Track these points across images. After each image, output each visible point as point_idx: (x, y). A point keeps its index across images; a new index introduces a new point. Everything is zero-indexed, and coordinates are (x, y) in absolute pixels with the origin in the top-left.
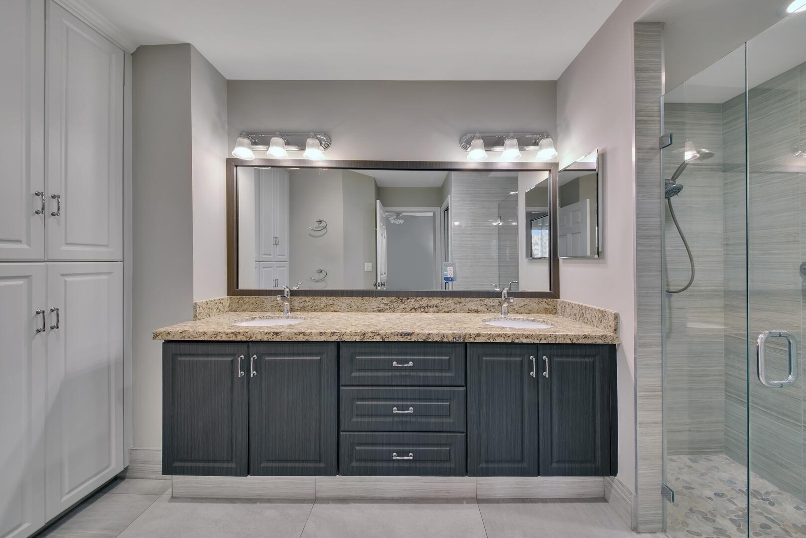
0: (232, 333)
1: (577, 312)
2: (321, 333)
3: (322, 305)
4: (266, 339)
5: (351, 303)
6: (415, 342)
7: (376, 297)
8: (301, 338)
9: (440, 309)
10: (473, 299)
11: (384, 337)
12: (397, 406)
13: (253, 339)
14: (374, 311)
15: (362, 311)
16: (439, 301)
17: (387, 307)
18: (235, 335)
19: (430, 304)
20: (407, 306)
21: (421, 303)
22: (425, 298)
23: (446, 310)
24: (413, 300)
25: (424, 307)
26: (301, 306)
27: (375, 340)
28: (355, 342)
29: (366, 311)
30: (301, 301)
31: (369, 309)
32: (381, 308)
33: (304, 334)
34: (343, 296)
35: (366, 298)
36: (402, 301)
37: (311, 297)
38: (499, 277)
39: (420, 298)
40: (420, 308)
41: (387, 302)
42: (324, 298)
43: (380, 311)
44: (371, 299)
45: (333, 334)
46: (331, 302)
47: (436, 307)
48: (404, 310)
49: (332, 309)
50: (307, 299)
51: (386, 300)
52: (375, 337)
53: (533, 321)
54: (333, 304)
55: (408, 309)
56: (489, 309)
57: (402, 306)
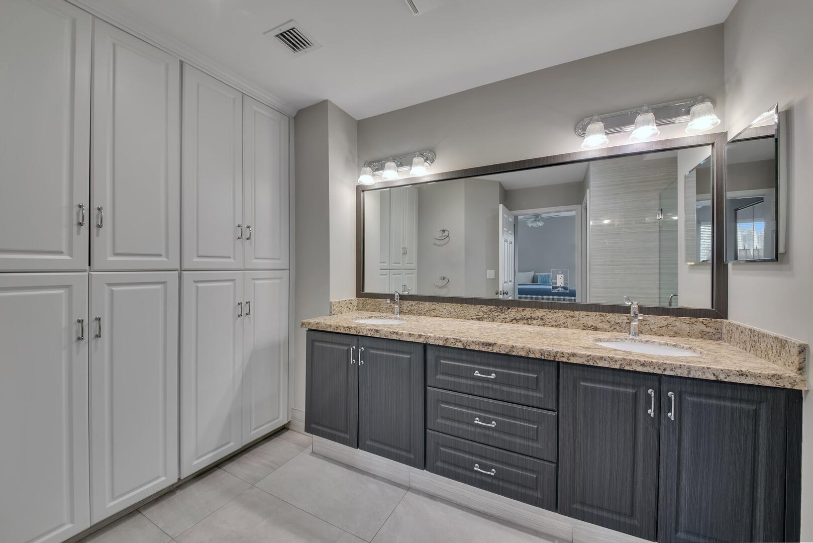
0: (347, 327)
1: (747, 338)
2: (410, 334)
3: (426, 309)
4: (369, 335)
5: (451, 309)
6: (497, 354)
7: (475, 304)
8: (394, 337)
9: (547, 322)
10: (590, 313)
11: (465, 344)
12: (480, 417)
13: (361, 334)
14: (472, 319)
15: (461, 318)
16: (544, 313)
17: (486, 316)
18: (349, 329)
19: (534, 316)
20: (507, 316)
21: (523, 314)
22: (528, 309)
23: (554, 323)
24: (514, 310)
25: (527, 319)
26: (409, 309)
27: (456, 346)
28: (439, 346)
29: (464, 318)
30: (409, 305)
31: (468, 317)
32: (480, 317)
33: (397, 333)
34: (444, 302)
35: (465, 305)
36: (502, 311)
37: (417, 302)
38: (660, 289)
39: (523, 308)
40: (522, 319)
41: (486, 311)
42: (427, 303)
43: (479, 319)
44: (470, 306)
45: (420, 336)
46: (433, 307)
47: (542, 319)
48: (504, 320)
49: (434, 314)
50: (413, 303)
51: (485, 308)
52: (457, 343)
53: (675, 346)
54: (435, 309)
55: (509, 319)
56: (614, 327)
57: (502, 316)
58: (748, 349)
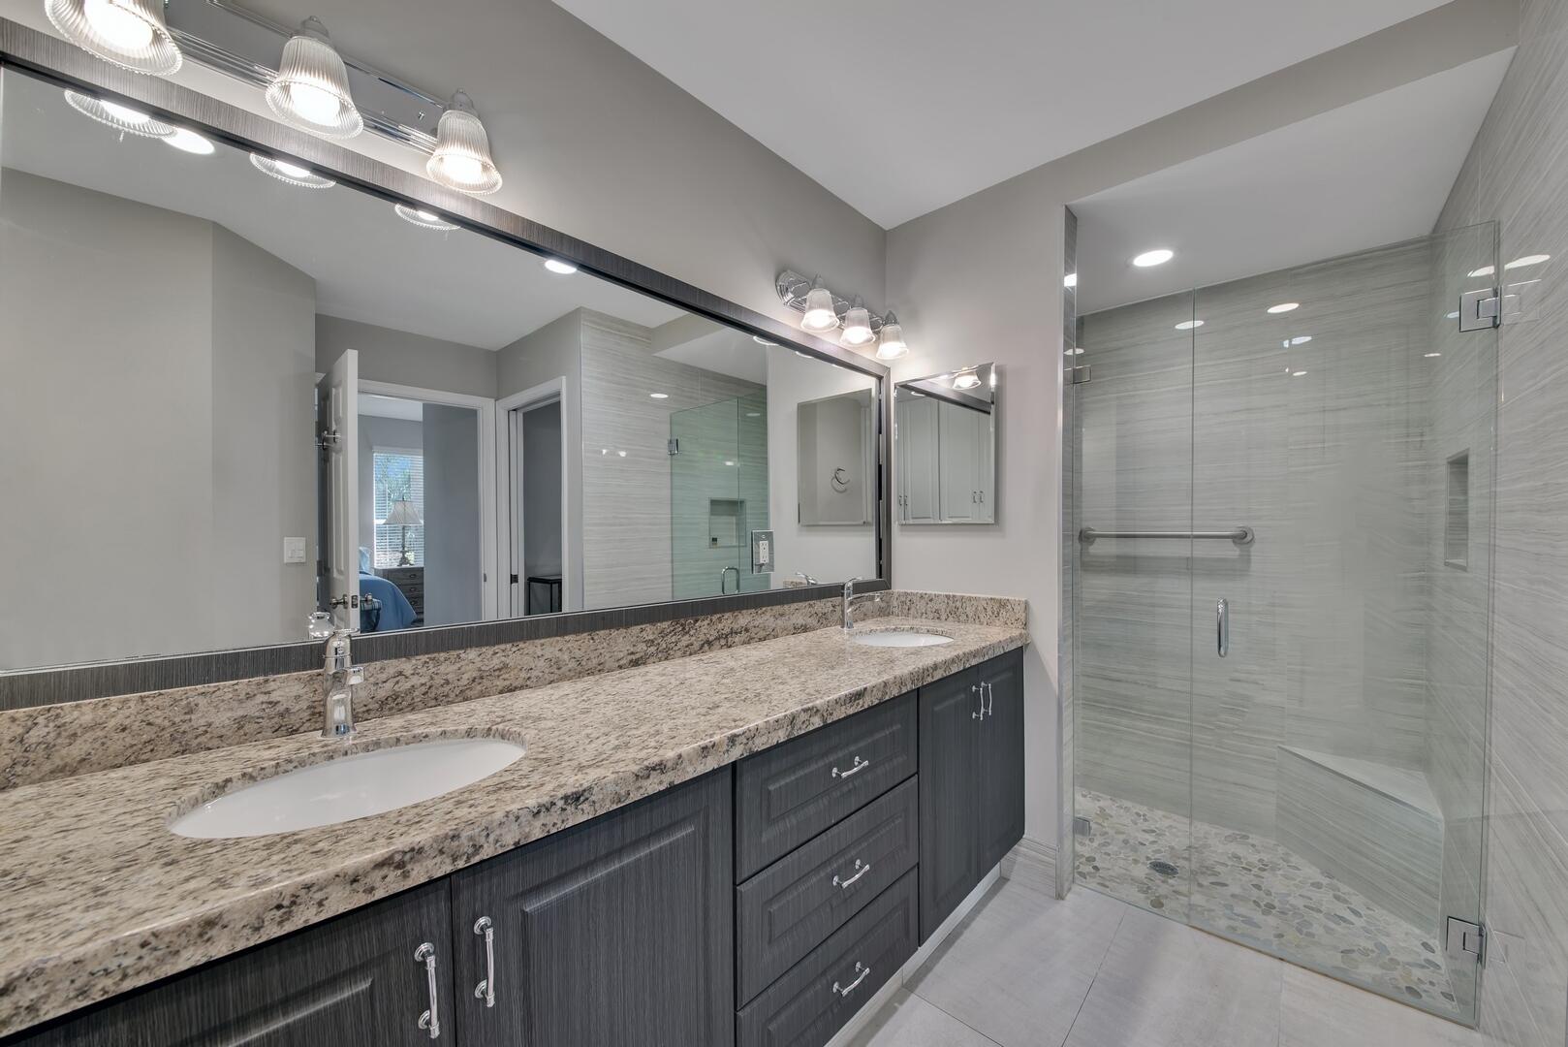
1: (943, 607)
3: (465, 676)
5: (559, 654)
7: (627, 626)
9: (753, 635)
10: (801, 604)
14: (620, 667)
15: (590, 673)
16: (750, 618)
17: (653, 649)
19: (735, 627)
20: (694, 638)
21: (720, 626)
22: (727, 615)
23: (762, 634)
24: (706, 622)
25: (726, 637)
26: (382, 694)
29: (600, 669)
30: (384, 676)
31: (610, 663)
32: (638, 656)
34: (537, 637)
35: (602, 633)
36: (684, 629)
37: (424, 658)
39: (719, 616)
40: (718, 639)
41: (651, 637)
42: (472, 654)
43: (635, 663)
44: (614, 633)
46: (496, 662)
47: (747, 630)
48: (689, 652)
49: (500, 684)
50: (406, 665)
51: (650, 631)
53: (895, 630)
54: (506, 666)
55: (696, 646)
56: (823, 620)
57: (685, 640)
58: (943, 617)
